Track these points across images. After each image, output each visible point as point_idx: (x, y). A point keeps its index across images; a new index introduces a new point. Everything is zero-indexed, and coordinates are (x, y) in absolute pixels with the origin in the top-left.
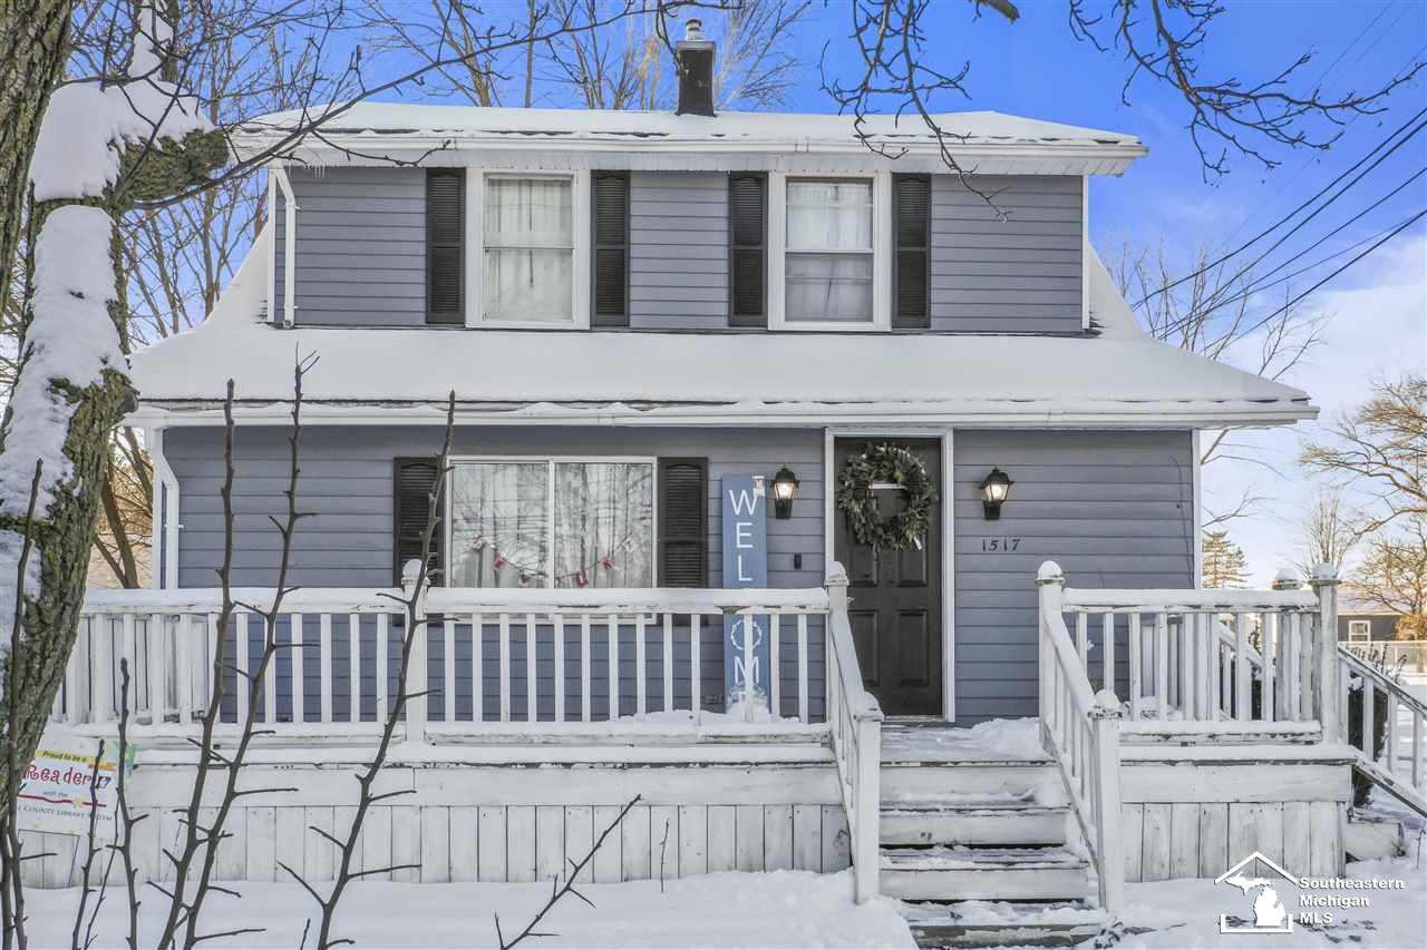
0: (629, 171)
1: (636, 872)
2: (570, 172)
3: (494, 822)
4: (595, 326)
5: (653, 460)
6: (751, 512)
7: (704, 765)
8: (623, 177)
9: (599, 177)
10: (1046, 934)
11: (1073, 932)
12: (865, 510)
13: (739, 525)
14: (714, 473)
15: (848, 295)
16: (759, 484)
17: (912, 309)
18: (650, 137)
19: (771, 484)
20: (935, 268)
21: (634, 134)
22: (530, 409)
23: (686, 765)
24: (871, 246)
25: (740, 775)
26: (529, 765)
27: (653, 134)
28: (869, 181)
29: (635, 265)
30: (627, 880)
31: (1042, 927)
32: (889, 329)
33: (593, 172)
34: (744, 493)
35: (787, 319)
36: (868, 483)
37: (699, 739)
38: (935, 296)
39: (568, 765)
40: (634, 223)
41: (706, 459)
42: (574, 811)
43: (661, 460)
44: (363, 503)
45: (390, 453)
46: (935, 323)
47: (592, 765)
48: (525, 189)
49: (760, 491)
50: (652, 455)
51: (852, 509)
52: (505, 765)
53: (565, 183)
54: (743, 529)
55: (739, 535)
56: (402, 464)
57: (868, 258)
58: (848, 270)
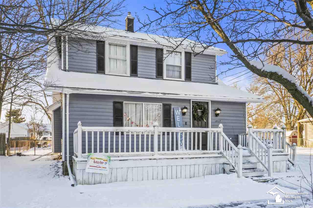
0: (137, 46)
1: (192, 176)
2: (126, 45)
3: (170, 169)
4: (131, 76)
5: (161, 104)
6: (179, 114)
7: (203, 158)
8: (136, 47)
9: (132, 46)
10: (264, 180)
11: (267, 180)
12: (197, 114)
13: (177, 116)
14: (172, 107)
15: (177, 74)
16: (180, 109)
17: (188, 77)
18: (144, 40)
19: (182, 109)
20: (192, 70)
21: (141, 39)
22: (144, 94)
23: (200, 158)
24: (181, 65)
25: (208, 159)
26: (176, 158)
27: (145, 39)
28: (181, 53)
29: (139, 64)
30: (191, 178)
31: (263, 180)
32: (184, 81)
33: (130, 45)
34: (178, 111)
35: (167, 77)
36: (197, 110)
37: (202, 153)
38: (192, 75)
39: (182, 158)
40: (139, 56)
41: (171, 104)
42: (182, 166)
43: (163, 104)
44: (107, 110)
45: (112, 101)
46: (192, 80)
47: (186, 158)
48: (115, 47)
49: (180, 110)
50: (161, 103)
51: (195, 114)
52: (172, 159)
53: (124, 46)
54: (178, 117)
55: (177, 118)
56: (115, 103)
57: (180, 67)
58: (176, 69)
